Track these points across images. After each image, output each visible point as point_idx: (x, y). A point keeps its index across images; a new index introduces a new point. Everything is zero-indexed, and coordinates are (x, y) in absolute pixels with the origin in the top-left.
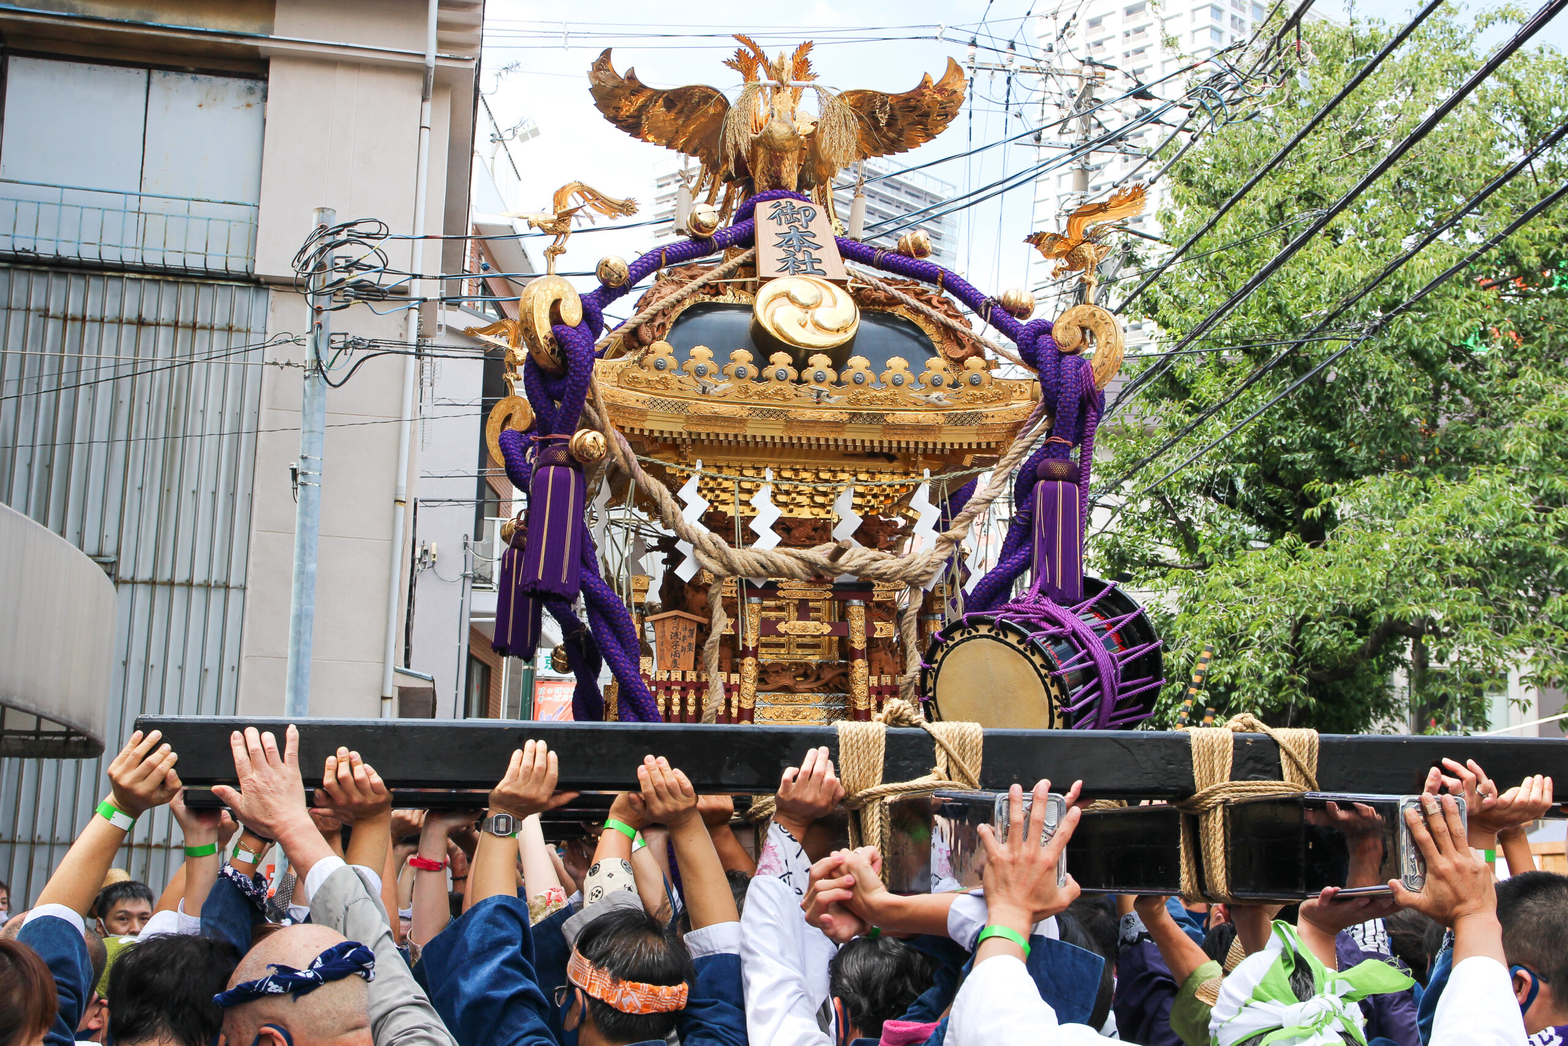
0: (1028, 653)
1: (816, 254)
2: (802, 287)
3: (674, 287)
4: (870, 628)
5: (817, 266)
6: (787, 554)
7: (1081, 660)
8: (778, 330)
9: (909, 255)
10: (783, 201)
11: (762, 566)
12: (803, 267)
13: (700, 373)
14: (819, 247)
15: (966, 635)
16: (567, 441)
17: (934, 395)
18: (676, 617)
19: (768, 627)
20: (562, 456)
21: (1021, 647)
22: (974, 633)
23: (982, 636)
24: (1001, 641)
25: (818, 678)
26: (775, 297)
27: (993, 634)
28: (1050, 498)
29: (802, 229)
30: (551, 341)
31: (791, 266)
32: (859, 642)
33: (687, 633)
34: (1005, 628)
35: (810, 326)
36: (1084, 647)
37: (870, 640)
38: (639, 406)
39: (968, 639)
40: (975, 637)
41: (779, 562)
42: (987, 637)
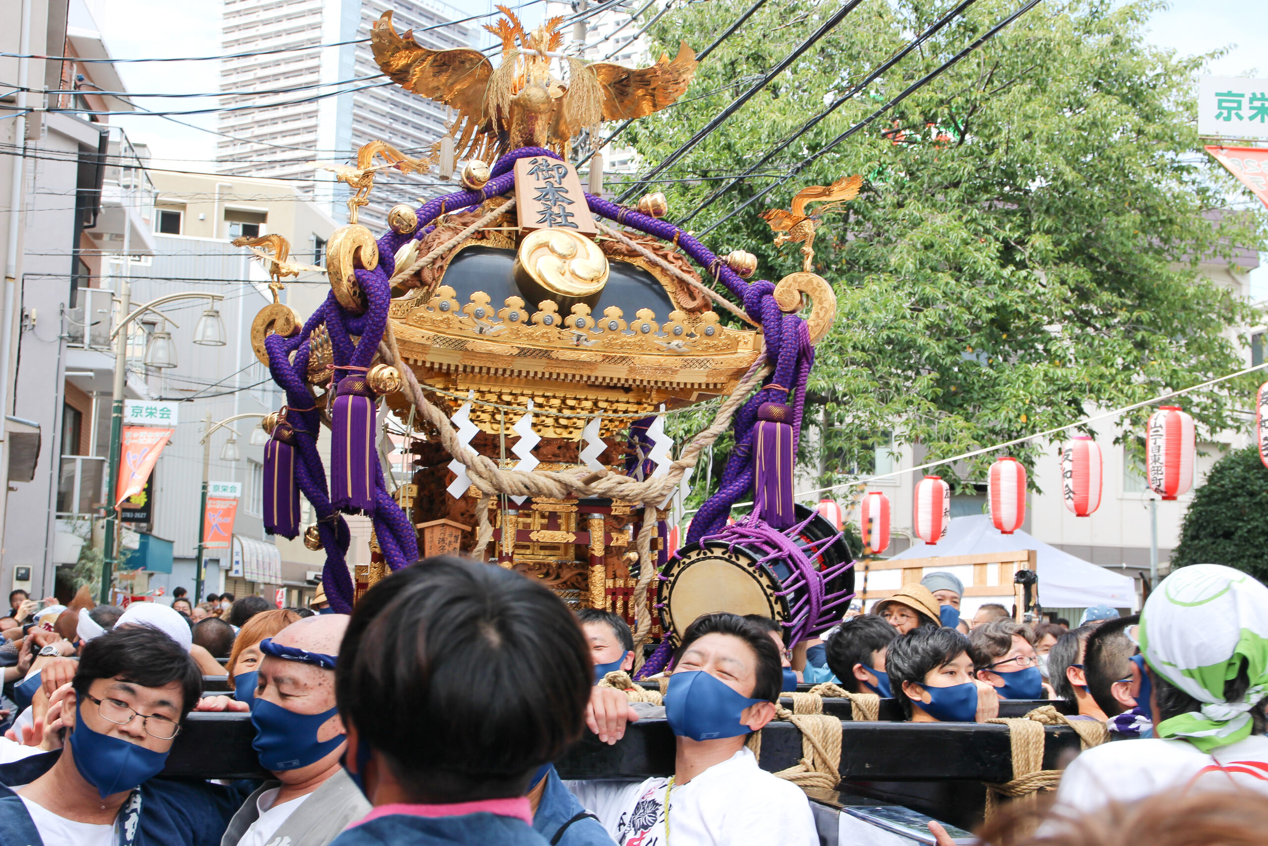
0: (757, 575)
1: (569, 209)
2: (560, 239)
3: (451, 233)
4: (608, 538)
5: (570, 219)
6: (546, 476)
7: (796, 580)
8: (540, 276)
9: (648, 214)
10: (539, 158)
11: (526, 487)
12: (559, 220)
13: (478, 316)
14: (571, 203)
15: (702, 556)
16: (365, 373)
17: (675, 343)
18: (443, 525)
19: (523, 535)
20: (358, 386)
21: (751, 569)
22: (709, 554)
23: (716, 558)
24: (733, 563)
25: (558, 577)
26: (540, 246)
27: (726, 556)
28: (770, 436)
29: (556, 185)
30: (354, 284)
31: (548, 218)
32: (598, 550)
33: (453, 539)
34: (737, 552)
35: (568, 274)
36: (797, 567)
37: (607, 548)
38: (423, 341)
39: (704, 559)
40: (709, 558)
41: (541, 484)
42: (721, 558)
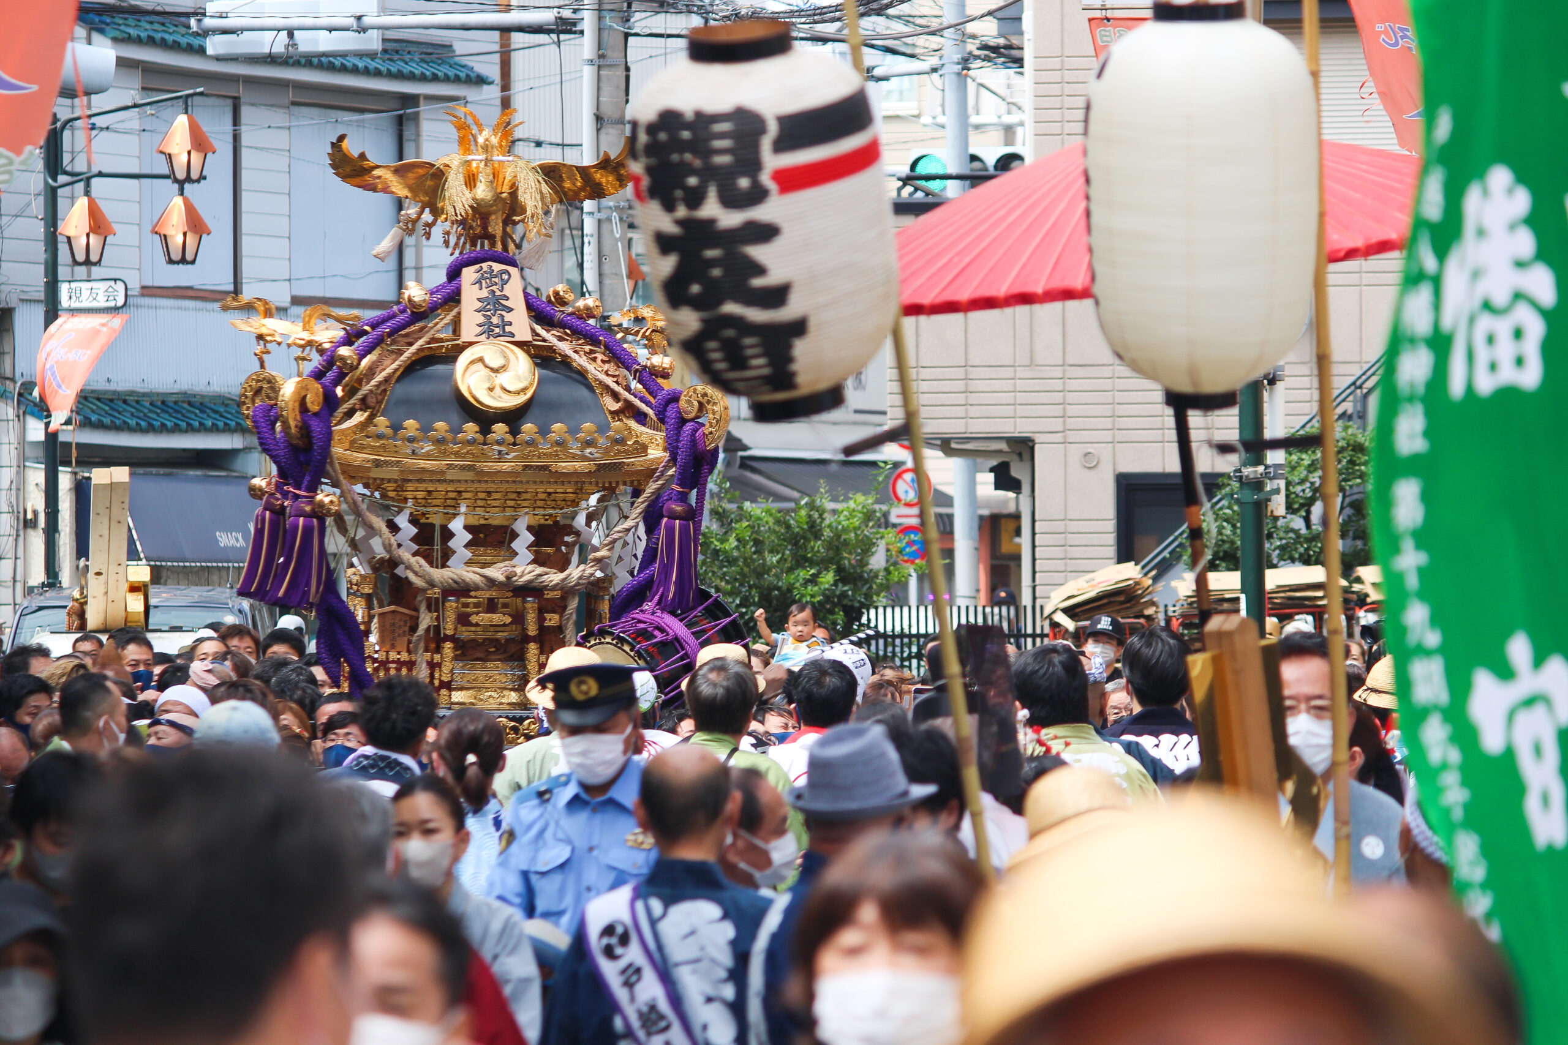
1: (508, 317)
2: (494, 351)
3: (394, 356)
4: (541, 619)
5: (508, 329)
6: (475, 573)
7: (682, 658)
8: (471, 393)
9: (580, 318)
10: (485, 265)
11: (455, 583)
12: (497, 330)
13: (412, 440)
14: (510, 310)
15: (598, 641)
16: (313, 497)
17: (588, 451)
18: (393, 612)
19: (463, 619)
20: (308, 508)
21: (632, 654)
22: (603, 640)
23: (607, 643)
24: (619, 648)
25: (505, 652)
26: (472, 362)
27: (614, 642)
28: (670, 530)
29: (498, 293)
30: (301, 428)
31: (489, 330)
32: (532, 630)
33: (402, 623)
34: (622, 640)
35: (498, 390)
36: (683, 648)
37: (542, 629)
38: (364, 464)
39: (599, 644)
40: (603, 643)
42: (611, 644)
